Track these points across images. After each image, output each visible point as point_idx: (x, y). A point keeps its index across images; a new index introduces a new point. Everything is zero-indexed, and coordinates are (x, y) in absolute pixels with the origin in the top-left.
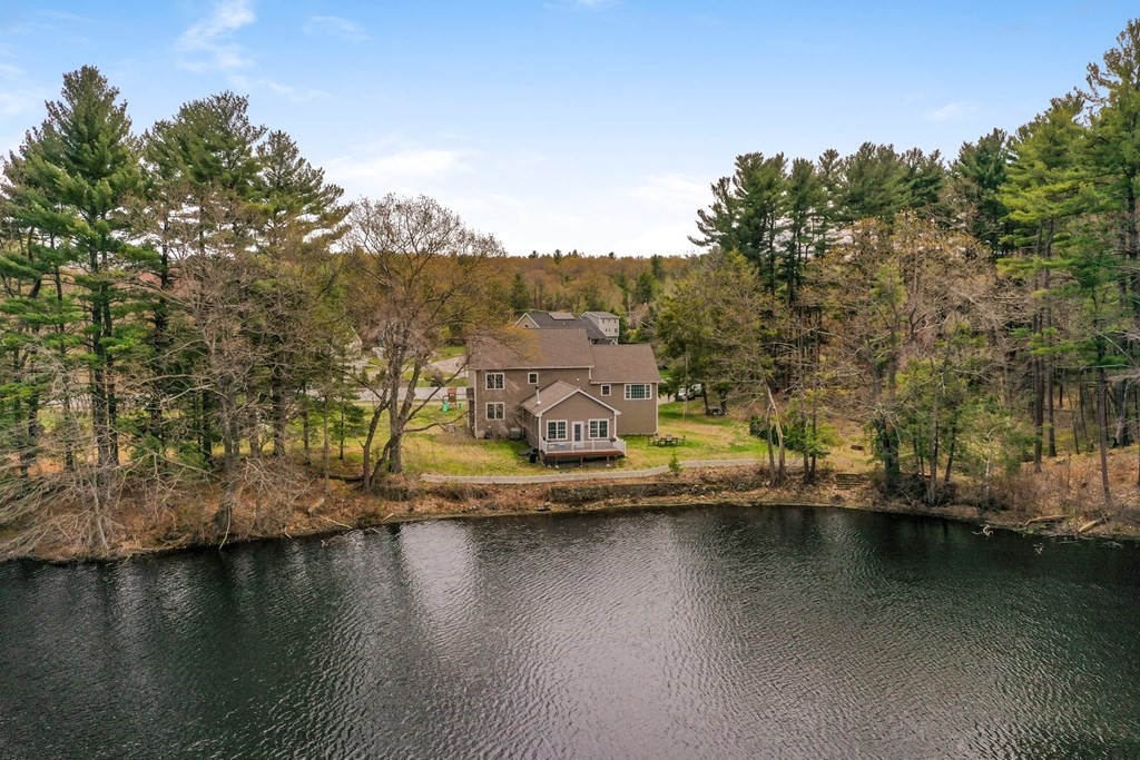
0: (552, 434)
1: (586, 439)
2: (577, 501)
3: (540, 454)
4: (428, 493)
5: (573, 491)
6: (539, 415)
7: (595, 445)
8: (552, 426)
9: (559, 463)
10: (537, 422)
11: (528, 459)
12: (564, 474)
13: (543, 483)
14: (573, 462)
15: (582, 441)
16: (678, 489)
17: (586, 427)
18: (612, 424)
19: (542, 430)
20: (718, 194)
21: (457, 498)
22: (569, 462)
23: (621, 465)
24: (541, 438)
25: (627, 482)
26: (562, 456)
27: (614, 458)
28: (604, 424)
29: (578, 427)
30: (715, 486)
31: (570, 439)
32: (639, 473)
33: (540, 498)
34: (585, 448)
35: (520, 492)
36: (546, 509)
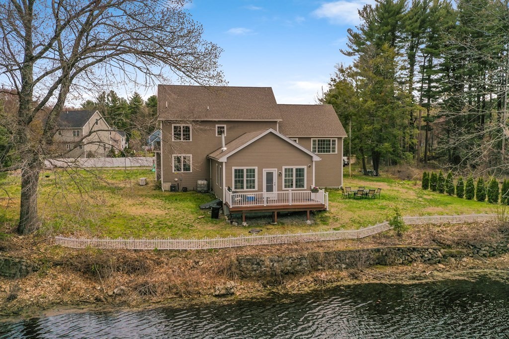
0: (239, 182)
1: (280, 189)
2: (275, 278)
3: (225, 207)
4: (56, 264)
5: (267, 263)
6: (223, 159)
7: (292, 198)
8: (239, 173)
9: (248, 219)
10: (222, 169)
11: (209, 213)
12: (254, 236)
13: (225, 249)
14: (264, 217)
15: (275, 191)
16: (407, 255)
17: (280, 175)
18: (310, 173)
19: (226, 178)
20: (363, 17)
21: (94, 273)
22: (260, 217)
23: (324, 221)
24: (225, 188)
25: (341, 247)
26: (252, 210)
27: (315, 213)
28: (300, 172)
29: (270, 176)
30: (453, 251)
31: (260, 189)
32: (351, 232)
33: (220, 272)
34: (279, 200)
35: (191, 262)
36: (228, 293)
